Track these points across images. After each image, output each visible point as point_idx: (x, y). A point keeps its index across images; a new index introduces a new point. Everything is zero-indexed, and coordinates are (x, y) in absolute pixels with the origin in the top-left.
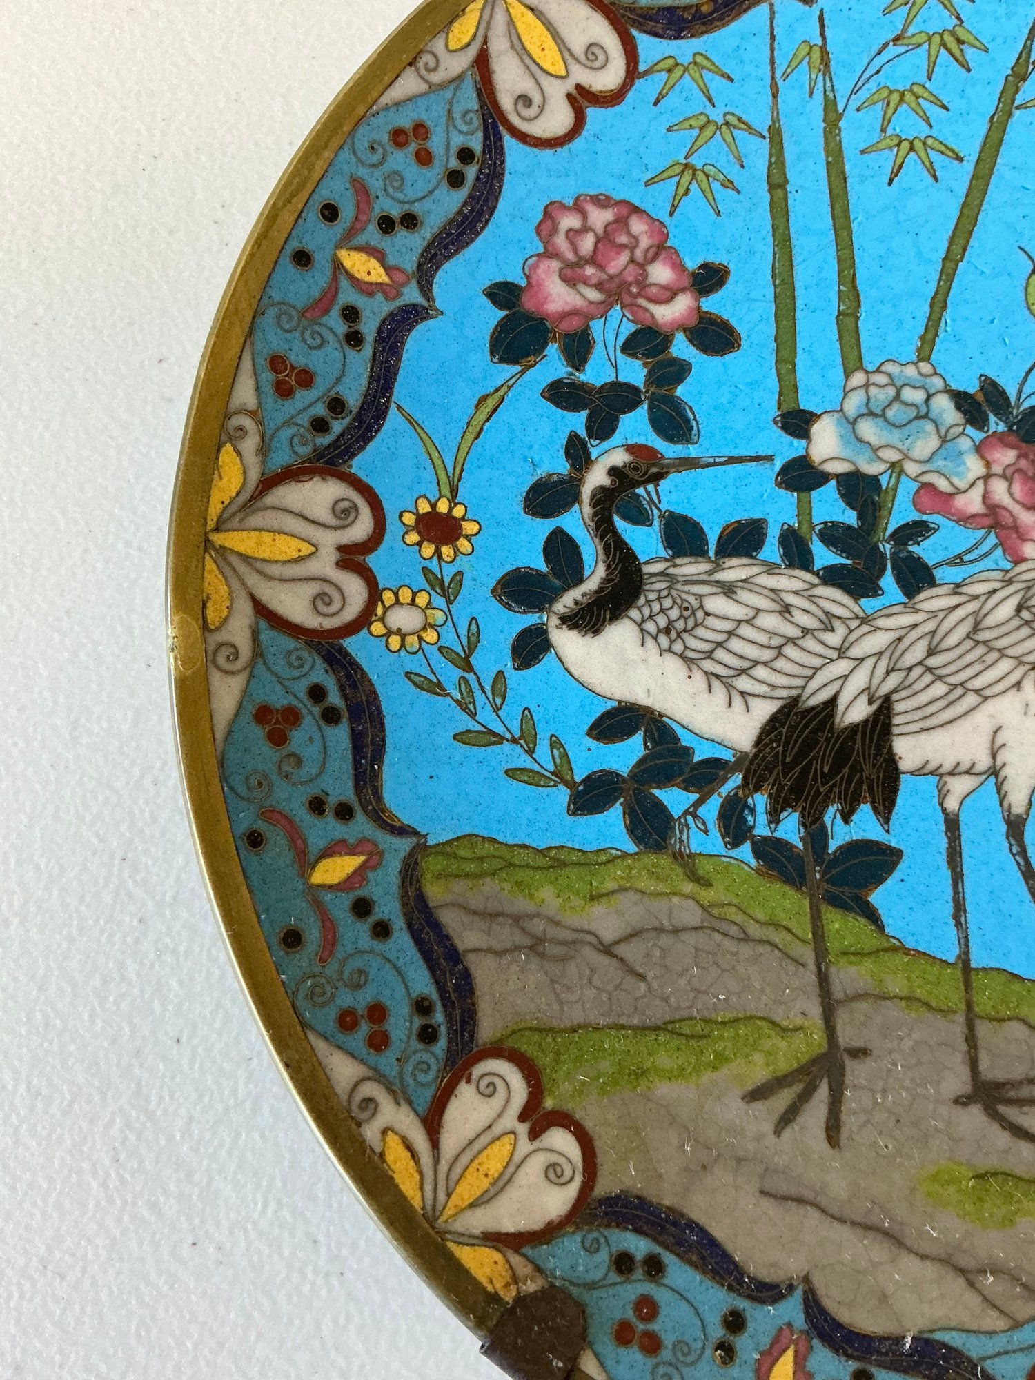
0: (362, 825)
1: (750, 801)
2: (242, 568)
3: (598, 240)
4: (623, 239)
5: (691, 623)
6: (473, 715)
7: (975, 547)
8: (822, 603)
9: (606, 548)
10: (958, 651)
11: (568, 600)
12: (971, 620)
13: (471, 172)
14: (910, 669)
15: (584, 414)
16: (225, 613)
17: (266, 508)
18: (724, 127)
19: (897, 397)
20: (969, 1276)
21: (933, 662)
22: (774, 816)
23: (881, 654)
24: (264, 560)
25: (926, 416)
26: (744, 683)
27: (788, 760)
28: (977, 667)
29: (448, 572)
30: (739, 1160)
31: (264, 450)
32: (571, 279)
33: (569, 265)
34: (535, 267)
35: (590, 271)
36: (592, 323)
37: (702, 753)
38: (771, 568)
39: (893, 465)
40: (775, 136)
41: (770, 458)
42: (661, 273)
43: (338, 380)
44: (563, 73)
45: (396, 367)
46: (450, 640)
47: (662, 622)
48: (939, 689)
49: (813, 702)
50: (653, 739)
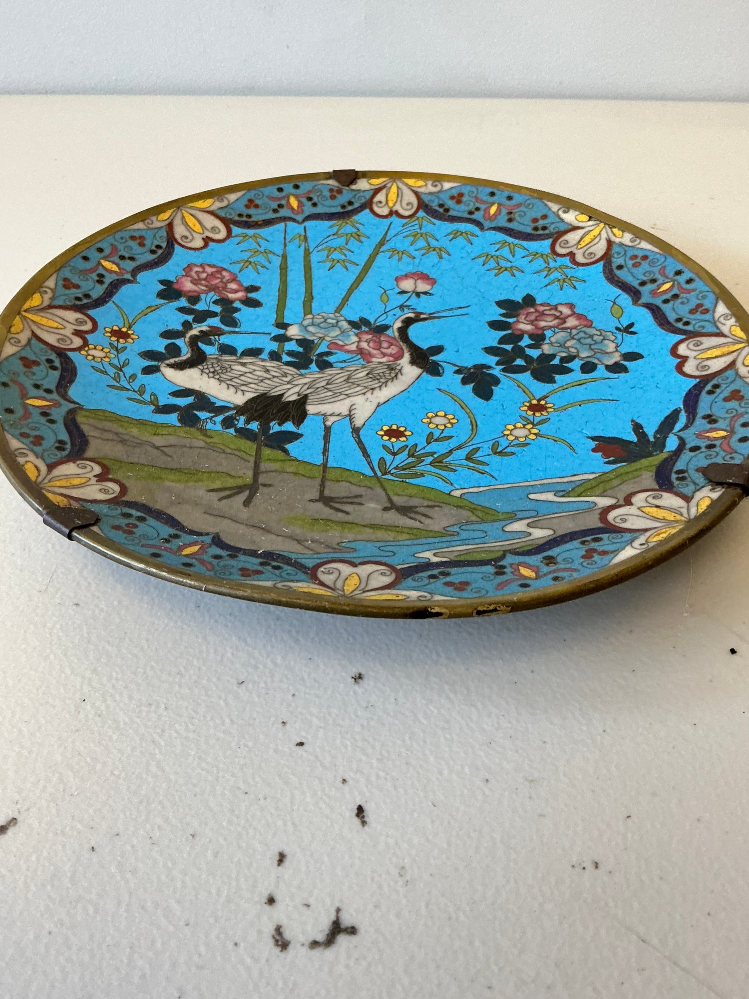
0: (55, 396)
1: (238, 418)
2: (31, 323)
3: (208, 275)
4: (219, 276)
5: (224, 371)
6: (118, 382)
7: (352, 358)
8: (283, 370)
9: (193, 350)
10: (340, 384)
11: (172, 361)
12: (347, 377)
13: (160, 252)
14: (318, 388)
15: (193, 316)
16: (19, 331)
17: (48, 313)
18: (264, 254)
19: (325, 321)
20: (299, 542)
21: (328, 386)
22: (248, 422)
23: (306, 384)
24: (41, 324)
25: (336, 326)
26: (244, 388)
27: (258, 408)
28: (347, 389)
29: (120, 346)
30: (197, 505)
31: (52, 299)
32: (195, 282)
33: (196, 280)
34: (181, 278)
35: (203, 282)
36: (201, 295)
37: (219, 404)
38: (263, 360)
39: (320, 338)
40: (284, 257)
41: (270, 334)
42: (233, 286)
43: (90, 290)
44: (202, 232)
45: (116, 293)
46: (115, 362)
47: (212, 370)
48: (330, 393)
49: (273, 394)
50: (198, 399)
